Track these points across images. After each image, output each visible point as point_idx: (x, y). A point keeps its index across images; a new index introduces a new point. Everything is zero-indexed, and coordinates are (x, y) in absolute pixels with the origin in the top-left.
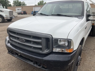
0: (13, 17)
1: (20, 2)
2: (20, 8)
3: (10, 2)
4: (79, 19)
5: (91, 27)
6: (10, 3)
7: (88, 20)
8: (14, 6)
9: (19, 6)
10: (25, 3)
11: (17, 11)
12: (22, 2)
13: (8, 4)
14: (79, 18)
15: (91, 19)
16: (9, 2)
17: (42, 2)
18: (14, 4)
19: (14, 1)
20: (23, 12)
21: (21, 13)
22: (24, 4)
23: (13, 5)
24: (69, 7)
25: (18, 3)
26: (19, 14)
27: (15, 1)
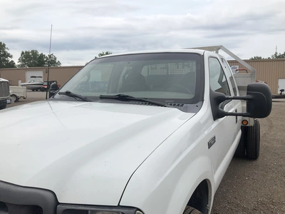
0: (8, 101)
1: (42, 56)
2: (40, 73)
3: (11, 57)
4: (187, 112)
5: (240, 132)
6: (10, 60)
7: (217, 114)
8: (22, 66)
9: (38, 66)
10: (55, 59)
11: (30, 81)
12: (47, 55)
13: (5, 60)
14: (186, 110)
15: (230, 111)
16: (9, 55)
18: (23, 61)
19: (23, 53)
20: (46, 84)
21: (42, 86)
22: (52, 62)
23: (19, 64)
24: (168, 73)
25: (35, 58)
26: (34, 89)
27: (26, 52)
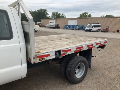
1: (59, 14)
3: (48, 15)
8: (52, 18)
10: (64, 15)
12: (61, 14)
13: (46, 16)
17: (86, 14)
18: (52, 16)
19: (53, 13)
20: (55, 25)
21: (53, 27)
22: (63, 17)
25: (57, 15)
26: (51, 28)
